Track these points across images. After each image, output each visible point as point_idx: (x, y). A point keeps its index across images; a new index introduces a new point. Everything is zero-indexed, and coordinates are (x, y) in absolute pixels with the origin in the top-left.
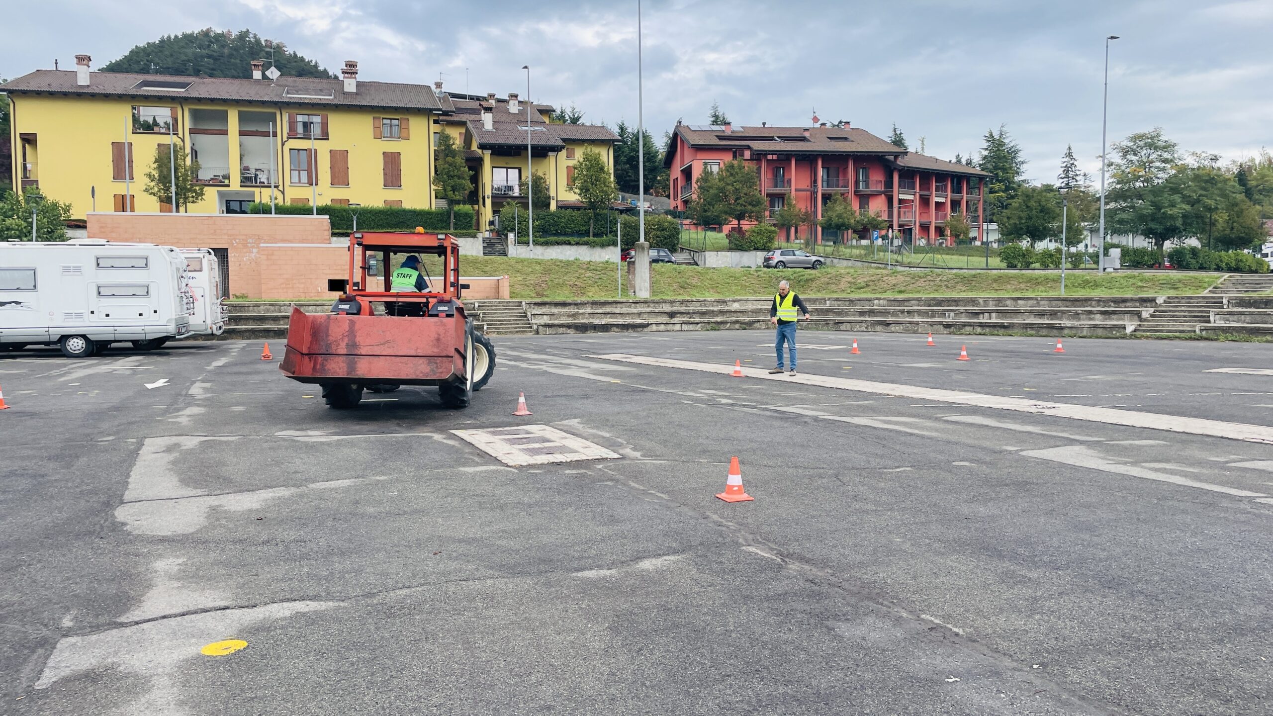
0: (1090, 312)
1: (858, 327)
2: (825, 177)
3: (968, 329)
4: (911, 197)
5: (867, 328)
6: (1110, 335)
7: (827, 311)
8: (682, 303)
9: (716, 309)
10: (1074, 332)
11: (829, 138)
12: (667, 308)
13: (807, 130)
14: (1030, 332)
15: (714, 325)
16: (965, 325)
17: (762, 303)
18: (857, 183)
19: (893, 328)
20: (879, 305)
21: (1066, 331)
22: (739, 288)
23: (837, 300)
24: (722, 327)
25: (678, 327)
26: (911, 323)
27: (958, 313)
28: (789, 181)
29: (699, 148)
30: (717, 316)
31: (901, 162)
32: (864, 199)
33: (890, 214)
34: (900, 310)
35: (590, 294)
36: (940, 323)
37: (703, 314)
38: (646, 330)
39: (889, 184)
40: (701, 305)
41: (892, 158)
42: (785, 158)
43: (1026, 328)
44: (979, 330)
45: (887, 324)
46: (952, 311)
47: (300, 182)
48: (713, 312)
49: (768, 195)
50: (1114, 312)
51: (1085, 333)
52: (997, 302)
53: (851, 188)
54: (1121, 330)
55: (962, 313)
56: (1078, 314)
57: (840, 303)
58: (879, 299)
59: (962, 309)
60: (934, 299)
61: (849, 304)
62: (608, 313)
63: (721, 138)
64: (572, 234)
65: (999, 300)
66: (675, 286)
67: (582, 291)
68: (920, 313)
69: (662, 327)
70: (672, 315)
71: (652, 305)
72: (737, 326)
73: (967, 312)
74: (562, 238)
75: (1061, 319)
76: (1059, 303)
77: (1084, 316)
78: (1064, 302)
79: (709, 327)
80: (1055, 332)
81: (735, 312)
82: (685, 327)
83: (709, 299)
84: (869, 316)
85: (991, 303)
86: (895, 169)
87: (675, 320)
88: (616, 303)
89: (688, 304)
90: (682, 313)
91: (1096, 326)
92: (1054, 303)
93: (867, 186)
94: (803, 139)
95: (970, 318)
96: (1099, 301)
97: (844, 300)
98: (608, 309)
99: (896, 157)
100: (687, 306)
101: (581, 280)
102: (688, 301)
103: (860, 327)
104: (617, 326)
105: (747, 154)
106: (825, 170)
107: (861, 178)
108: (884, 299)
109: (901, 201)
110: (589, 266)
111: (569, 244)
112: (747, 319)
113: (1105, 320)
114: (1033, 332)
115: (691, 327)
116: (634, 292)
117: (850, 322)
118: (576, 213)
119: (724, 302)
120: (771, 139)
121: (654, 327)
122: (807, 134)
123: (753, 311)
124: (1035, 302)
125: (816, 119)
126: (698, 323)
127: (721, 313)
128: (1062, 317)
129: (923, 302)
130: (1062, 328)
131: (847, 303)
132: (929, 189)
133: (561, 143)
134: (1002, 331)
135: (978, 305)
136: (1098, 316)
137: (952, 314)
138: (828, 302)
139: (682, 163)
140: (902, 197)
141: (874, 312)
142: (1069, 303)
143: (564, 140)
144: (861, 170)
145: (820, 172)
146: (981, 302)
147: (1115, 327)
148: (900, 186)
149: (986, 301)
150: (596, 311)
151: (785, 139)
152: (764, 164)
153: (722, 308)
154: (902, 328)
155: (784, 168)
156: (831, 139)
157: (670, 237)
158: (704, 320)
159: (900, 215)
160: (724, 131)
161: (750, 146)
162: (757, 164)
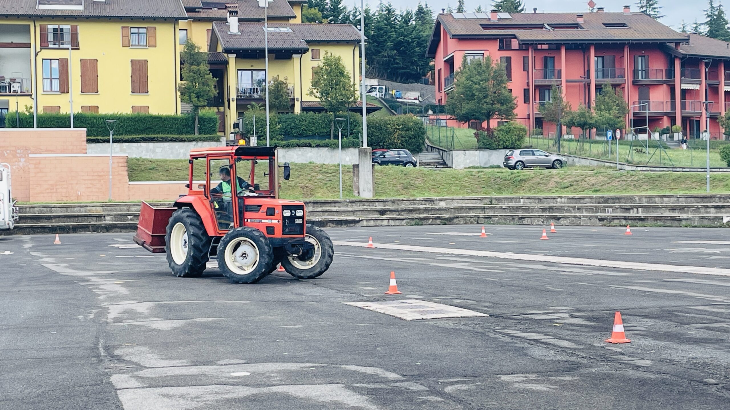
0: (707, 207)
1: (536, 221)
2: (600, 67)
3: (616, 222)
4: (697, 87)
5: (543, 222)
6: (713, 225)
7: (518, 208)
8: (393, 202)
9: (422, 207)
10: (689, 222)
11: (604, 24)
12: (380, 206)
13: (580, 16)
14: (659, 223)
15: (417, 221)
16: (614, 218)
17: (466, 201)
18: (635, 72)
19: (562, 221)
20: (561, 203)
21: (684, 222)
22: (458, 188)
23: (528, 198)
24: (424, 222)
25: (385, 223)
26: (575, 217)
27: (615, 209)
28: (560, 72)
29: (462, 38)
30: (423, 213)
31: (683, 50)
32: (643, 89)
33: (673, 106)
34: (572, 207)
35: (319, 195)
36: (596, 217)
37: (410, 211)
38: (357, 225)
39: (670, 73)
40: (410, 204)
41: (673, 45)
42: (556, 46)
43: (656, 220)
44: (624, 222)
45: (559, 219)
46: (610, 207)
47: (51, 90)
48: (419, 209)
49: (536, 87)
50: (723, 207)
51: (696, 224)
52: (649, 199)
53: (628, 79)
54: (720, 220)
55: (617, 208)
56: (699, 208)
57: (531, 201)
58: (561, 198)
59: (617, 205)
60: (602, 197)
61: (538, 202)
62: (326, 211)
63: (485, 27)
64: (313, 136)
65: (650, 198)
66: (399, 187)
67: (312, 192)
68: (588, 209)
69: (372, 223)
70: (382, 212)
71: (367, 204)
72: (438, 221)
73: (621, 208)
74: (303, 141)
75: (687, 213)
76: (692, 199)
77: (702, 210)
78: (696, 199)
79: (413, 223)
81: (439, 209)
82: (392, 223)
83: (418, 199)
84: (550, 212)
85: (644, 200)
86: (676, 57)
87: (384, 217)
88: (335, 202)
89: (399, 202)
90: (391, 211)
91: (703, 218)
92: (689, 200)
93: (647, 76)
94: (576, 26)
95: (623, 212)
96: (720, 198)
97: (534, 198)
98: (325, 208)
99: (677, 45)
100: (398, 205)
101: (311, 182)
102: (399, 200)
103: (538, 221)
104: (332, 222)
105: (515, 44)
106: (600, 59)
107: (640, 68)
108: (565, 197)
109: (684, 92)
110: (322, 169)
111: (310, 146)
112: (447, 216)
113: (717, 213)
114: (662, 223)
115: (397, 223)
116: (359, 193)
117: (530, 217)
118: (317, 115)
119: (432, 201)
120: (541, 26)
121: (365, 223)
122: (580, 21)
123: (455, 209)
124: (676, 199)
126: (403, 219)
127: (426, 210)
128: (688, 210)
129: (594, 200)
130: (680, 220)
131: (537, 201)
132: (717, 77)
133: (304, 45)
134: (640, 223)
136: (712, 210)
137: (611, 210)
138: (521, 200)
139: (446, 54)
140: (685, 86)
141: (552, 209)
142: (699, 200)
143: (309, 42)
144: (640, 58)
145: (594, 59)
146: (637, 198)
147: (716, 218)
148: (682, 75)
149: (639, 198)
150: (316, 210)
151: (555, 26)
152: (530, 54)
153: (429, 206)
154: (569, 221)
155: (554, 57)
156: (607, 25)
157: (415, 137)
158: (410, 216)
159: (683, 107)
160: (489, 19)
161: (517, 35)
162: (523, 54)
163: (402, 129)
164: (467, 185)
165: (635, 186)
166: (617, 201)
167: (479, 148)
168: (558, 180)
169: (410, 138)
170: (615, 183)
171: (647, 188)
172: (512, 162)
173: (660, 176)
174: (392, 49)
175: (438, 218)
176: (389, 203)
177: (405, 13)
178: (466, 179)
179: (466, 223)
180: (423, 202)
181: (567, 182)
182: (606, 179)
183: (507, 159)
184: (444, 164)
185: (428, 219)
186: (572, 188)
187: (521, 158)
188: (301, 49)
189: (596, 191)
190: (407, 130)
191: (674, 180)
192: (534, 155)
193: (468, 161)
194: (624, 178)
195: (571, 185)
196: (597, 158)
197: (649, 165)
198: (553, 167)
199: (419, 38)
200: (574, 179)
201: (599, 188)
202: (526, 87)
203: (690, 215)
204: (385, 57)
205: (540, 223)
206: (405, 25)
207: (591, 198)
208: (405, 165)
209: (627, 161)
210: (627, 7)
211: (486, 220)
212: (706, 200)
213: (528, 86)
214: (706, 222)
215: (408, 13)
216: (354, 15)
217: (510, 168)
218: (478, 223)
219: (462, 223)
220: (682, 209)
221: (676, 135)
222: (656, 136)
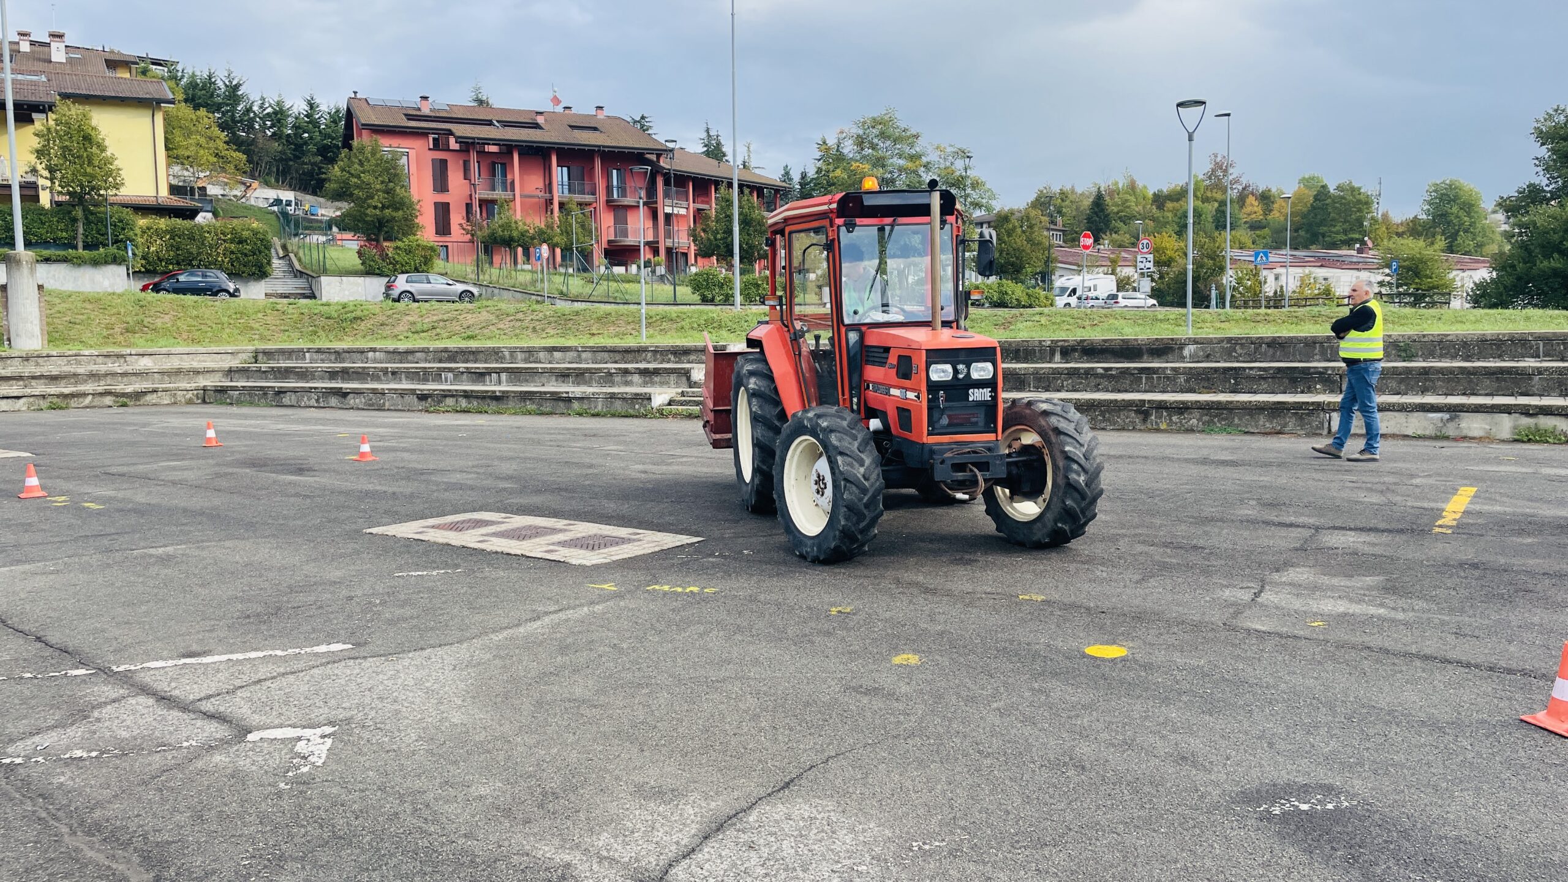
0: (626, 372)
1: (305, 399)
2: (565, 179)
3: (450, 401)
4: (683, 212)
5: (317, 401)
6: (631, 411)
9: (87, 369)
10: (584, 406)
11: (571, 126)
13: (542, 114)
14: (530, 406)
17: (201, 357)
18: (609, 189)
19: (352, 401)
20: (370, 360)
21: (575, 406)
23: (319, 351)
26: (374, 391)
27: (458, 375)
28: (513, 182)
31: (666, 163)
32: (620, 210)
33: (656, 234)
34: (384, 370)
36: (417, 392)
39: (651, 191)
41: (654, 158)
42: (508, 148)
44: (463, 403)
45: (347, 395)
46: (450, 370)
49: (482, 202)
50: (656, 372)
52: (527, 354)
53: (602, 196)
54: (645, 402)
55: (463, 373)
56: (611, 374)
57: (323, 357)
58: (374, 350)
59: (466, 366)
60: (445, 350)
61: (336, 359)
63: (410, 117)
65: (530, 352)
68: (411, 375)
73: (469, 371)
75: (588, 383)
76: (606, 355)
77: (617, 379)
78: (612, 354)
79: (45, 404)
81: (128, 374)
83: (86, 353)
84: (344, 380)
85: (520, 356)
86: (658, 172)
91: (614, 397)
92: (600, 356)
93: (624, 195)
94: (537, 126)
95: (474, 382)
96: (655, 352)
97: (328, 351)
99: (659, 156)
103: (309, 399)
105: (453, 143)
106: (565, 169)
107: (615, 183)
108: (381, 350)
109: (668, 217)
113: (645, 385)
114: (534, 407)
116: (9, 340)
117: (294, 391)
120: (489, 123)
122: (540, 120)
124: (575, 354)
125: (556, 101)
127: (95, 377)
128: (591, 379)
129: (431, 355)
130: (569, 400)
131: (333, 357)
132: (707, 200)
133: (54, 100)
134: (494, 405)
135: (501, 359)
136: (636, 378)
137: (450, 375)
138: (307, 355)
140: (669, 210)
141: (348, 373)
142: (618, 357)
144: (615, 172)
145: (557, 170)
146: (507, 354)
147: (637, 397)
148: (667, 195)
149: (513, 351)
151: (506, 124)
152: (473, 157)
153: (116, 367)
154: (363, 400)
155: (505, 164)
156: (572, 127)
157: (254, 254)
159: (668, 235)
160: (419, 109)
161: (454, 131)
162: (463, 156)
166: (471, 357)
167: (359, 274)
169: (245, 255)
172: (395, 293)
173: (577, 313)
175: (108, 393)
176: (16, 362)
180: (100, 360)
183: (389, 287)
184: (315, 298)
185: (84, 395)
187: (408, 287)
188: (42, 104)
191: (599, 319)
192: (428, 281)
193: (347, 293)
197: (591, 299)
202: (469, 202)
203: (589, 390)
205: (313, 402)
207: (425, 351)
209: (561, 293)
210: (600, 108)
211: (219, 395)
212: (630, 356)
213: (471, 199)
214: (618, 405)
217: (394, 300)
218: (204, 402)
219: (166, 402)
220: (580, 376)
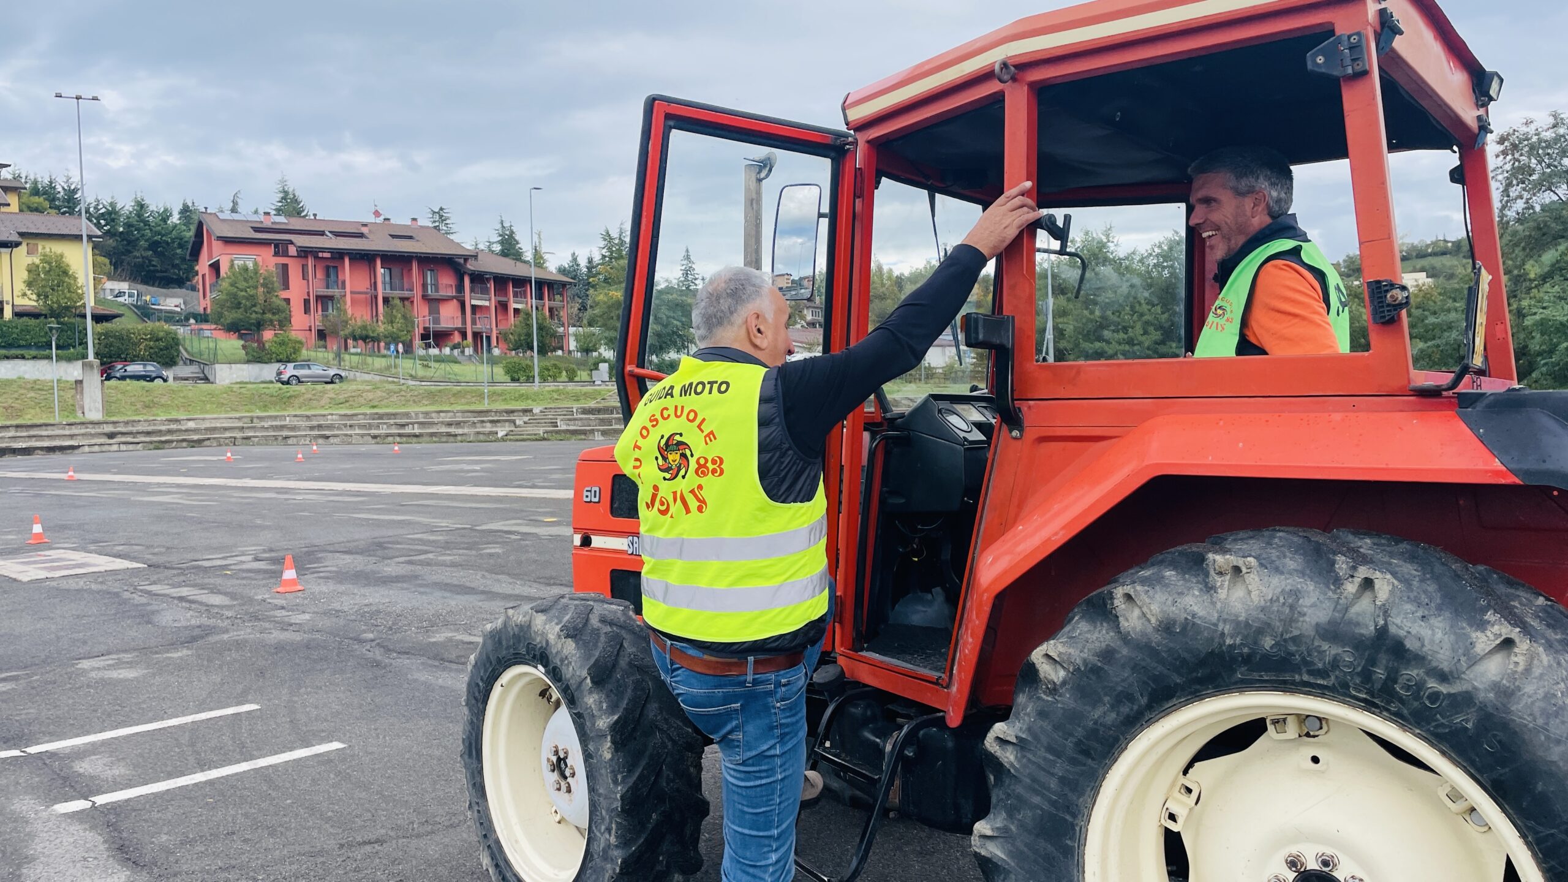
0: (483, 422)
1: (302, 440)
2: (388, 279)
3: (390, 439)
4: (487, 303)
5: (310, 441)
6: (488, 440)
7: (282, 427)
8: (127, 423)
9: (163, 428)
10: (464, 438)
11: (391, 235)
12: (109, 429)
13: (365, 225)
14: (434, 439)
15: (157, 444)
16: (388, 435)
17: (221, 421)
18: (424, 286)
19: (332, 440)
20: (332, 420)
21: (459, 438)
22: (214, 406)
23: (295, 416)
24: (167, 446)
25: (115, 447)
26: (346, 435)
27: (389, 426)
28: (344, 282)
29: (228, 241)
30: (165, 435)
31: (471, 266)
32: (432, 302)
33: (464, 322)
34: (343, 424)
35: (29, 416)
36: (369, 435)
37: (148, 433)
38: (76, 451)
39: (460, 288)
40: (149, 425)
41: (462, 261)
42: (339, 255)
43: (432, 436)
44: (398, 439)
45: (327, 437)
46: (385, 423)
48: (160, 431)
49: (318, 298)
50: (498, 421)
51: (471, 439)
52: (426, 415)
53: (417, 293)
54: (495, 435)
55: (392, 425)
56: (475, 423)
57: (298, 419)
58: (332, 415)
59: (392, 421)
60: (377, 414)
61: (307, 420)
62: (34, 436)
63: (257, 230)
64: (28, 346)
65: (427, 413)
66: (139, 406)
67: (19, 413)
68: (361, 426)
69: (96, 448)
70: (111, 436)
71: (90, 426)
72: (184, 444)
73: (396, 424)
74: (13, 352)
75: (463, 428)
76: (469, 414)
77: (478, 425)
78: (473, 414)
79: (152, 446)
80: (452, 439)
81: (186, 431)
82: (123, 447)
83: (159, 419)
84: (318, 430)
85: (421, 415)
86: (465, 273)
87: (112, 441)
88: (46, 425)
90: (123, 434)
91: (478, 433)
92: (466, 414)
93: (437, 290)
94: (361, 235)
95: (398, 429)
96: (496, 412)
97: (302, 416)
98: (32, 432)
99: (466, 260)
100: (133, 426)
101: (19, 401)
102: (134, 421)
103: (305, 441)
104: (42, 449)
105: (292, 251)
106: (387, 271)
107: (429, 281)
108: (336, 415)
109: (474, 308)
110: (36, 386)
111: (23, 357)
112: (196, 437)
113: (492, 427)
114: (437, 439)
115: (131, 447)
116: (83, 413)
117: (296, 437)
118: (32, 322)
119: (177, 421)
120: (322, 233)
121: (87, 449)
122: (365, 230)
123: (206, 429)
124: (453, 414)
125: (377, 214)
126: (138, 443)
127: (170, 432)
128: (464, 426)
129: (368, 417)
130: (456, 435)
131: (305, 419)
132: (506, 294)
133: (15, 238)
134: (415, 440)
135: (410, 418)
136: (488, 425)
137: (385, 426)
138: (288, 418)
139: (210, 257)
140: (474, 302)
141: (322, 427)
142: (476, 415)
143: (21, 234)
144: (429, 272)
145: (380, 271)
146: (413, 414)
147: (491, 433)
148: (472, 290)
149: (417, 414)
150: (18, 434)
151: (337, 234)
152: (310, 262)
153: (173, 427)
154: (339, 440)
155: (336, 267)
156: (393, 236)
157: (167, 349)
158: (148, 439)
159: (474, 322)
160: (262, 222)
161: (294, 241)
162: (303, 261)
163: (150, 340)
164: (225, 402)
165: (414, 402)
166: (393, 417)
167: (248, 362)
168: (332, 395)
169: (161, 350)
170: (394, 398)
171: (426, 403)
172: (285, 377)
173: (440, 391)
174: (146, 249)
175: (184, 440)
176: (122, 425)
177: (162, 210)
178: (225, 395)
179: (220, 445)
180: (166, 423)
181: (342, 397)
182: (384, 394)
183: (279, 373)
184: (206, 379)
185: (172, 441)
186: (347, 404)
187: (296, 373)
188: (11, 242)
189: (374, 407)
190: (157, 340)
191: (454, 395)
192: (310, 368)
193: (235, 376)
194: (403, 393)
195: (347, 401)
196: (380, 372)
197: (433, 379)
198: (332, 382)
199: (181, 239)
200: (349, 394)
201: (376, 404)
202: (307, 297)
203: (466, 430)
204: (138, 258)
205: (308, 442)
206: (162, 223)
207: (365, 414)
208: (152, 380)
209: (411, 376)
210: (414, 220)
211: (244, 441)
212: (483, 414)
213: (309, 295)
214: (482, 437)
215: (166, 210)
216: (95, 208)
217: (283, 383)
218: (235, 445)
219: (214, 445)
220: (458, 424)
221: (467, 350)
222: (447, 351)
